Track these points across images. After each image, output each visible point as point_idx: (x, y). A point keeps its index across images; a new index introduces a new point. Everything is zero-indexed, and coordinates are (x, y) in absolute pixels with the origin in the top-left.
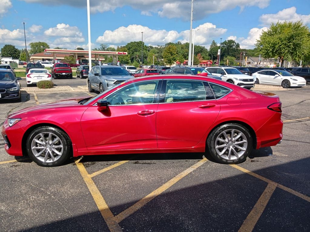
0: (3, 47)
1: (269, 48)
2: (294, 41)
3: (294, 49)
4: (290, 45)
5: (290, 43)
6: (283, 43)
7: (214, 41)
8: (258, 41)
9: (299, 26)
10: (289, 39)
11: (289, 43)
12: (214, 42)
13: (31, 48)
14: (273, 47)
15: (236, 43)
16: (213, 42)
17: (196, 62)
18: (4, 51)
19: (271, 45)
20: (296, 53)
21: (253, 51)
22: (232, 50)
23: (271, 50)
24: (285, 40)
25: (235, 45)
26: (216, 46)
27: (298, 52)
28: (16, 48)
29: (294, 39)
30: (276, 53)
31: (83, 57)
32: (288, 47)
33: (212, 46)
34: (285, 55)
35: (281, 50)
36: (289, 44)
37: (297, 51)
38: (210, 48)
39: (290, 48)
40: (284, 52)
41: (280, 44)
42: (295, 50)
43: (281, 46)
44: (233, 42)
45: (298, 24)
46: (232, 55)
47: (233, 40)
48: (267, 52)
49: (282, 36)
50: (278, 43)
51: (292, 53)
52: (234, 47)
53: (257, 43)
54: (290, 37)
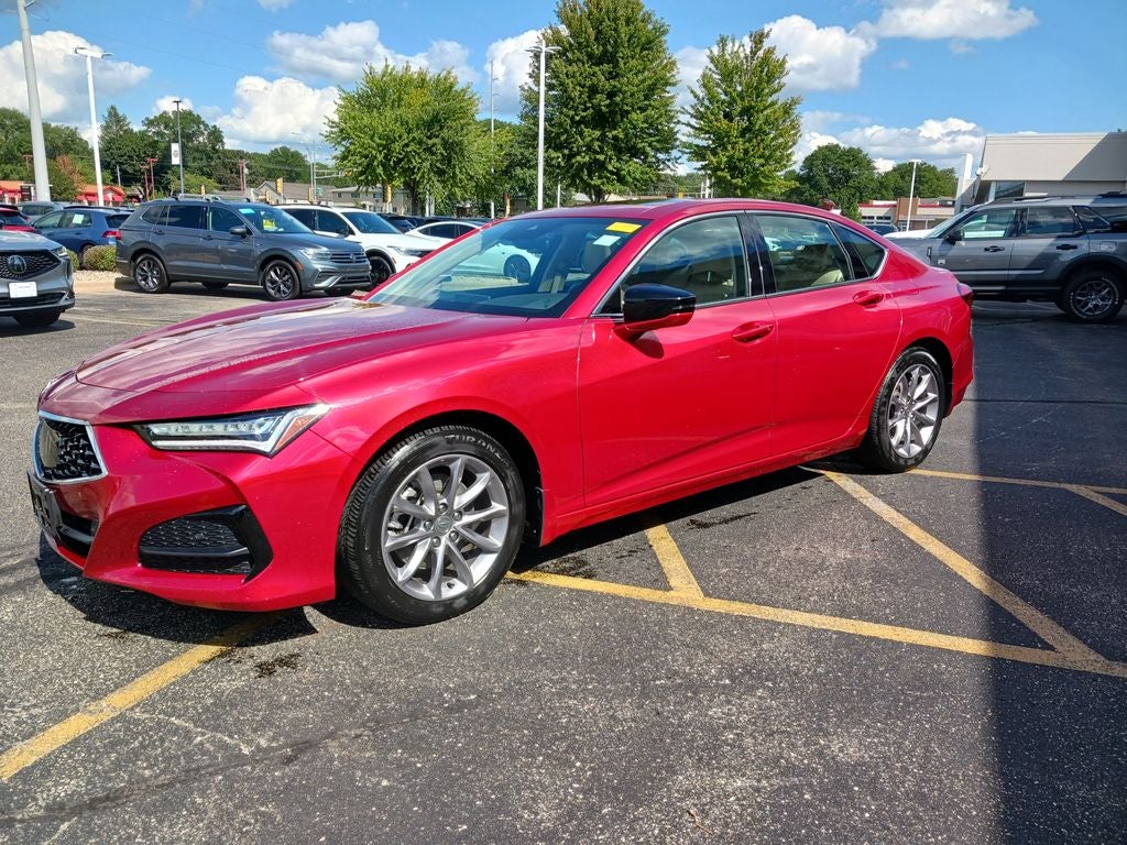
1: (374, 152)
2: (445, 133)
3: (448, 160)
4: (434, 145)
5: (435, 140)
6: (414, 138)
7: (113, 108)
8: (332, 124)
9: (451, 87)
10: (429, 125)
11: (430, 138)
12: (116, 115)
14: (385, 147)
15: (206, 126)
16: (110, 113)
17: (66, 190)
19: (378, 141)
20: (454, 173)
21: (269, 160)
22: (197, 150)
23: (380, 157)
24: (418, 129)
25: (206, 133)
26: (126, 131)
27: (457, 171)
29: (442, 128)
30: (394, 169)
32: (429, 150)
33: (106, 128)
34: (423, 177)
35: (409, 161)
36: (430, 142)
37: (454, 168)
38: (102, 138)
39: (433, 154)
40: (419, 169)
41: (406, 141)
42: (450, 162)
43: (407, 145)
44: (197, 120)
45: (445, 79)
46: (201, 169)
47: (195, 113)
48: (369, 165)
49: (409, 116)
50: (400, 137)
51: (440, 173)
52: (201, 139)
53: (329, 129)
54: (432, 121)
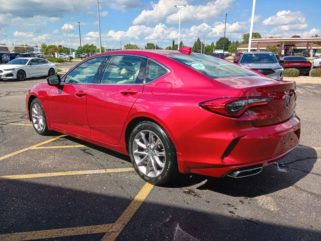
0: (218, 40)
13: (243, 39)
18: (219, 44)
28: (229, 40)
31: (293, 45)
